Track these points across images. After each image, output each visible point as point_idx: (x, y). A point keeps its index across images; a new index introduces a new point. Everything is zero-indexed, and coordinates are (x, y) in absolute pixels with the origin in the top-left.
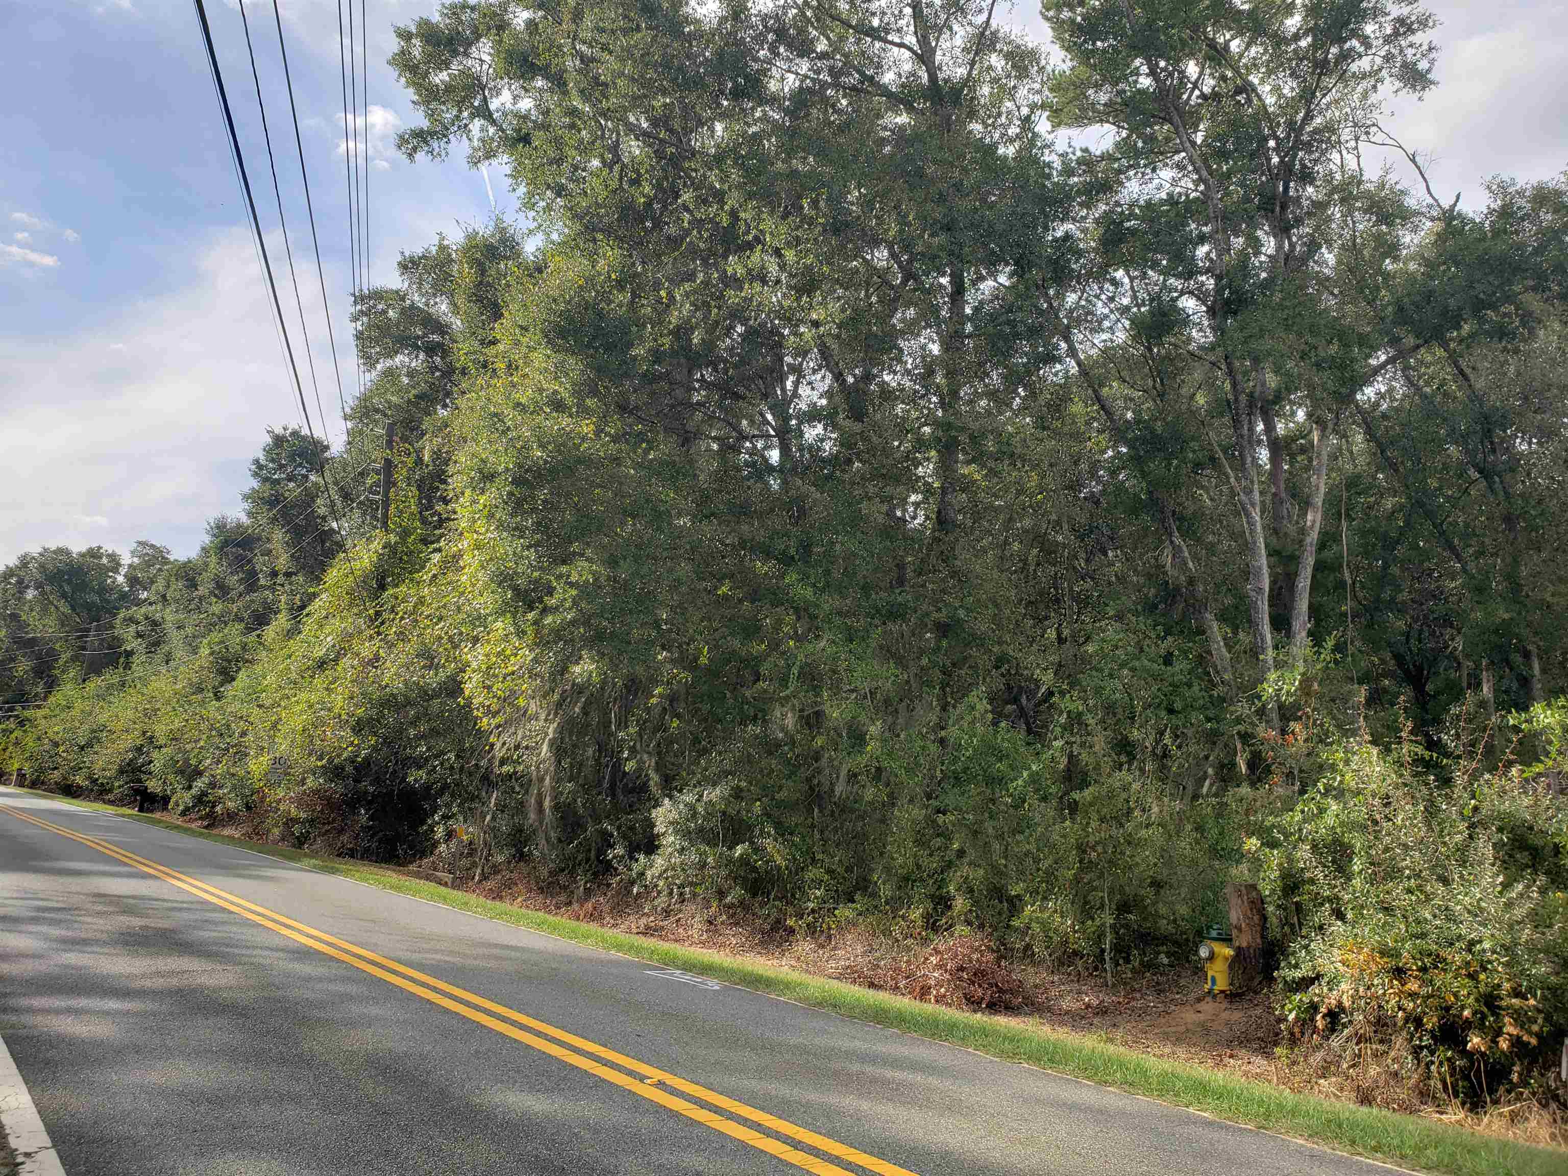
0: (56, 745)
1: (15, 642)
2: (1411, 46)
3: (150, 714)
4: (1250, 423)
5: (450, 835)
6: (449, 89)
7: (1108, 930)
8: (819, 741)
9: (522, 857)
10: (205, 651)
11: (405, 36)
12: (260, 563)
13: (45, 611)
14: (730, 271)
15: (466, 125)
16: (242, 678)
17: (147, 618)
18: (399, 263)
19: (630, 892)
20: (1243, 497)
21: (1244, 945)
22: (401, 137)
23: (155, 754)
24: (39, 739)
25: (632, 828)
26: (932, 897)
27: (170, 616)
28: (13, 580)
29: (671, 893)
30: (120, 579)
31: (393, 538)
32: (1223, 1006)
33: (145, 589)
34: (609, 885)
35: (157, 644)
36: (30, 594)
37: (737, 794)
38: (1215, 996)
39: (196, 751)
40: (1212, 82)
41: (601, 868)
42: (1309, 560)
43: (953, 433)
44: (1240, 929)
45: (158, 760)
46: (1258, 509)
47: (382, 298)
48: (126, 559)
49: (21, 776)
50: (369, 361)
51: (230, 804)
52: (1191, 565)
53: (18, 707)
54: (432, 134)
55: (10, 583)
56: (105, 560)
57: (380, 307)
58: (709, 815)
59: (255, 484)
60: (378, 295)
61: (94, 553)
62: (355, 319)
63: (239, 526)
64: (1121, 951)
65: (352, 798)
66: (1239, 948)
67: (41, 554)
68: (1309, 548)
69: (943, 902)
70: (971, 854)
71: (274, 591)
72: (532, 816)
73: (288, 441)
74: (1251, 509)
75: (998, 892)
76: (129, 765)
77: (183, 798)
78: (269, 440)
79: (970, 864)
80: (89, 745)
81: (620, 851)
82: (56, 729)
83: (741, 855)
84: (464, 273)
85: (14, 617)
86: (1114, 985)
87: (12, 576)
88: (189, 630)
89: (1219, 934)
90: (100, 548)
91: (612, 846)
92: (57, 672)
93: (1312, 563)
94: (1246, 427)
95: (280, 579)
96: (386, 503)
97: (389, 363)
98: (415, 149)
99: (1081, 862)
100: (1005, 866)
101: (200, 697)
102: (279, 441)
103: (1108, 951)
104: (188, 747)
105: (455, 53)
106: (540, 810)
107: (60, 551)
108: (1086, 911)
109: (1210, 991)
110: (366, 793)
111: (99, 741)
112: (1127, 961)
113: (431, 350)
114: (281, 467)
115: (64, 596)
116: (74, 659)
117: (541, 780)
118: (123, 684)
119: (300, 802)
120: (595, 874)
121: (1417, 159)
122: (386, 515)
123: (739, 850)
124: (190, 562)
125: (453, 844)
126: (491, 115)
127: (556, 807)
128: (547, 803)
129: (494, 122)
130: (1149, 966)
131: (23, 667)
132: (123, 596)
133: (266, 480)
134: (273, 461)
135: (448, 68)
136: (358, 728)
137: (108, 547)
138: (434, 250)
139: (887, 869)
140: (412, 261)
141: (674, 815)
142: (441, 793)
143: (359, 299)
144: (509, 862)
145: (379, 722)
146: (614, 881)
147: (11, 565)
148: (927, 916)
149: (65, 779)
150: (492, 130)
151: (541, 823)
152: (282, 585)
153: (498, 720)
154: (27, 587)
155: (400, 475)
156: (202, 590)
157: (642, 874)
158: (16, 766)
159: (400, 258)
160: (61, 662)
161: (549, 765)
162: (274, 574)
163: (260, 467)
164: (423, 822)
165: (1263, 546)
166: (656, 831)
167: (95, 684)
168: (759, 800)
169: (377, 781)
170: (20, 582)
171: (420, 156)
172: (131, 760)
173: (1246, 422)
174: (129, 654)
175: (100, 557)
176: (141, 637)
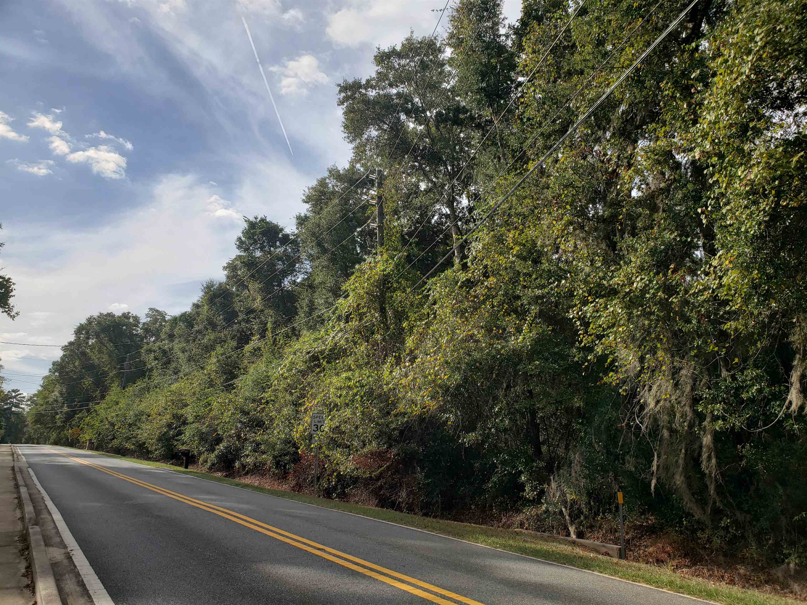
0: (113, 425)
1: (83, 368)
12: (238, 306)
13: (100, 349)
17: (160, 348)
18: (375, 57)
24: (102, 421)
27: (177, 346)
28: (83, 332)
30: (139, 330)
33: (154, 335)
35: (168, 362)
36: (92, 340)
39: (222, 424)
48: (143, 319)
49: (91, 443)
55: (83, 334)
56: (131, 320)
61: (126, 316)
63: (221, 286)
67: (98, 317)
73: (258, 225)
76: (163, 435)
77: (209, 457)
78: (245, 225)
82: (112, 415)
87: (83, 330)
90: (129, 313)
92: (107, 383)
96: (382, 229)
102: (252, 225)
107: (109, 315)
111: (141, 421)
114: (255, 241)
115: (111, 340)
116: (117, 375)
118: (148, 388)
122: (382, 238)
124: (184, 313)
131: (88, 382)
132: (143, 339)
133: (244, 250)
134: (250, 238)
137: (134, 312)
143: (344, 88)
147: (82, 323)
149: (120, 445)
154: (91, 336)
155: (390, 206)
159: (377, 53)
160: (109, 378)
163: (241, 242)
167: (130, 389)
170: (87, 333)
172: (165, 433)
174: (151, 370)
175: (129, 318)
176: (157, 359)
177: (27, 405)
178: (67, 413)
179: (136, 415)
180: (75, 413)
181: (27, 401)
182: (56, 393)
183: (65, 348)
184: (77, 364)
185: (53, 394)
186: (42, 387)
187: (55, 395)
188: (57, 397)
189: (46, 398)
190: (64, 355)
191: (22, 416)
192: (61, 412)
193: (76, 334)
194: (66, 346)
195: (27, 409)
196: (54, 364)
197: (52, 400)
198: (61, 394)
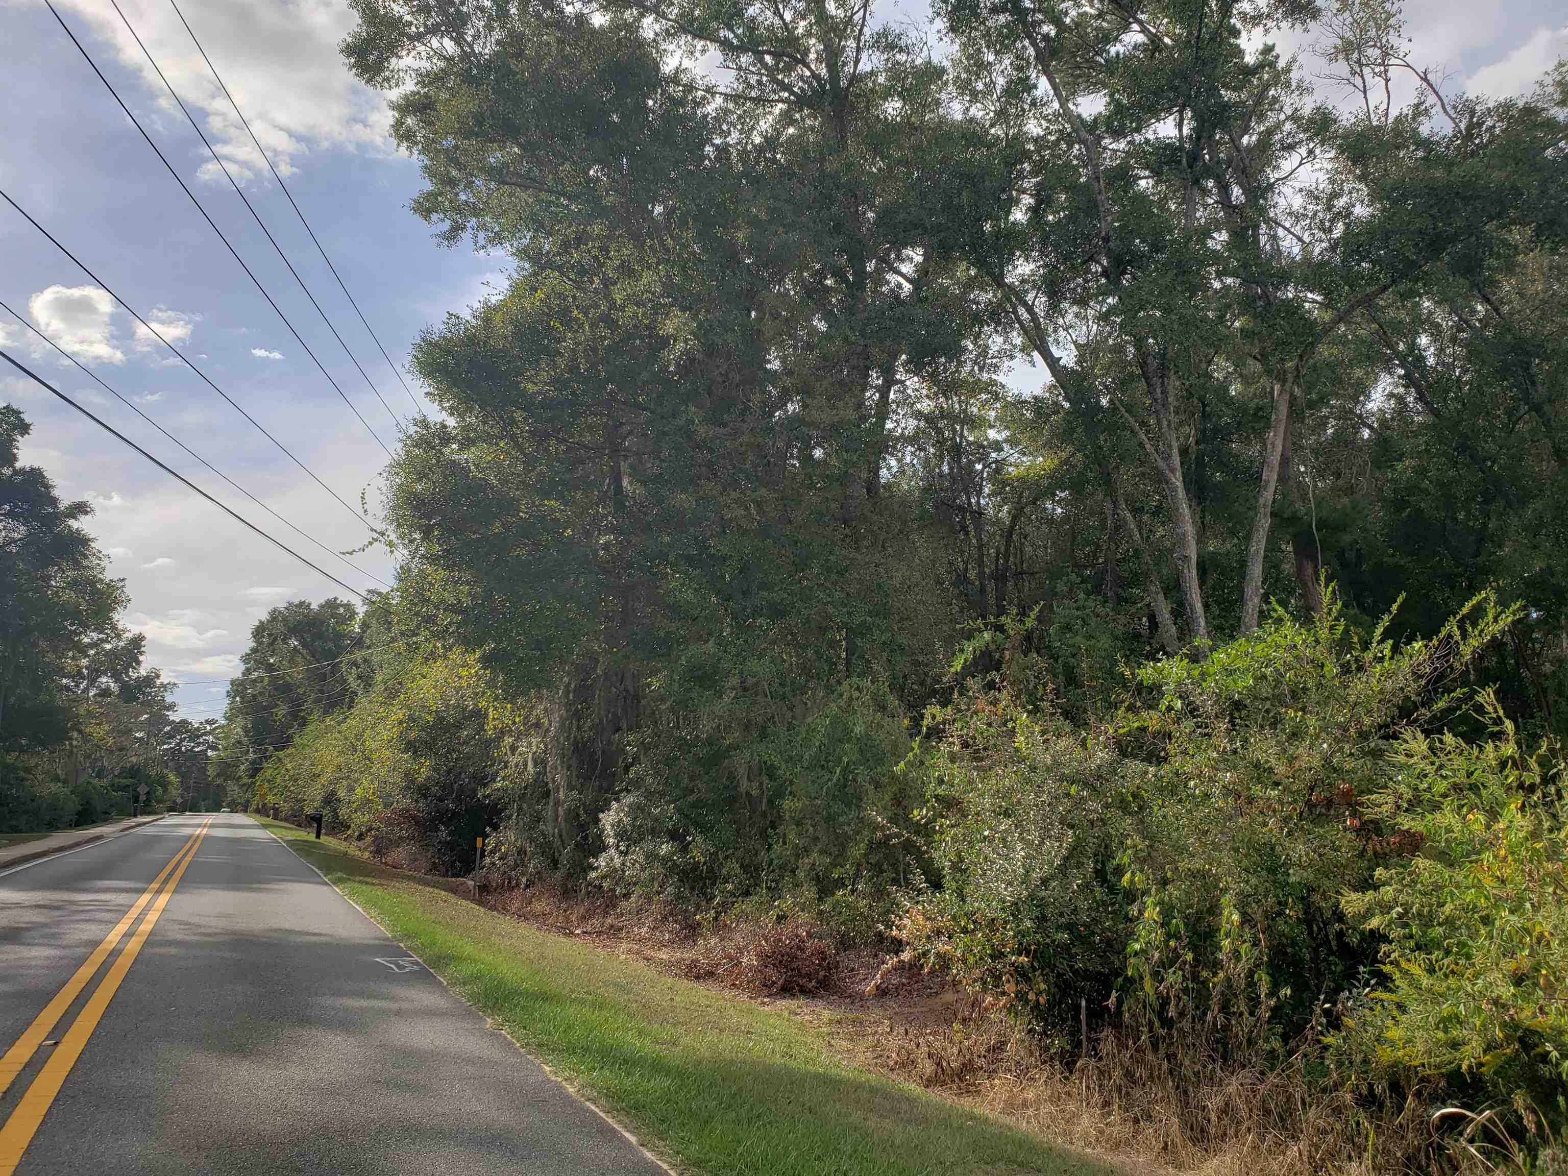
4: (1163, 384)
13: (293, 660)
20: (1161, 463)
28: (266, 634)
42: (1264, 523)
46: (1178, 475)
48: (361, 609)
49: (276, 810)
55: (264, 637)
56: (342, 610)
61: (332, 605)
65: (435, 815)
67: (286, 608)
72: (550, 826)
74: (1170, 475)
83: (667, 853)
87: (264, 631)
90: (336, 599)
92: (306, 713)
94: (1159, 391)
106: (556, 818)
107: (302, 604)
115: (305, 645)
116: (318, 701)
117: (557, 790)
121: (1429, 77)
123: (664, 849)
131: (282, 710)
137: (343, 598)
147: (264, 620)
154: (277, 639)
158: (271, 801)
160: (307, 705)
161: (560, 777)
166: (604, 834)
167: (328, 723)
169: (458, 799)
170: (271, 634)
175: (338, 606)
178: (253, 763)
180: (264, 760)
182: (240, 729)
183: (245, 659)
184: (264, 683)
185: (236, 731)
186: (226, 719)
188: (241, 736)
190: (245, 669)
193: (255, 637)
194: (247, 655)
196: (233, 683)
197: (235, 740)
198: (246, 731)
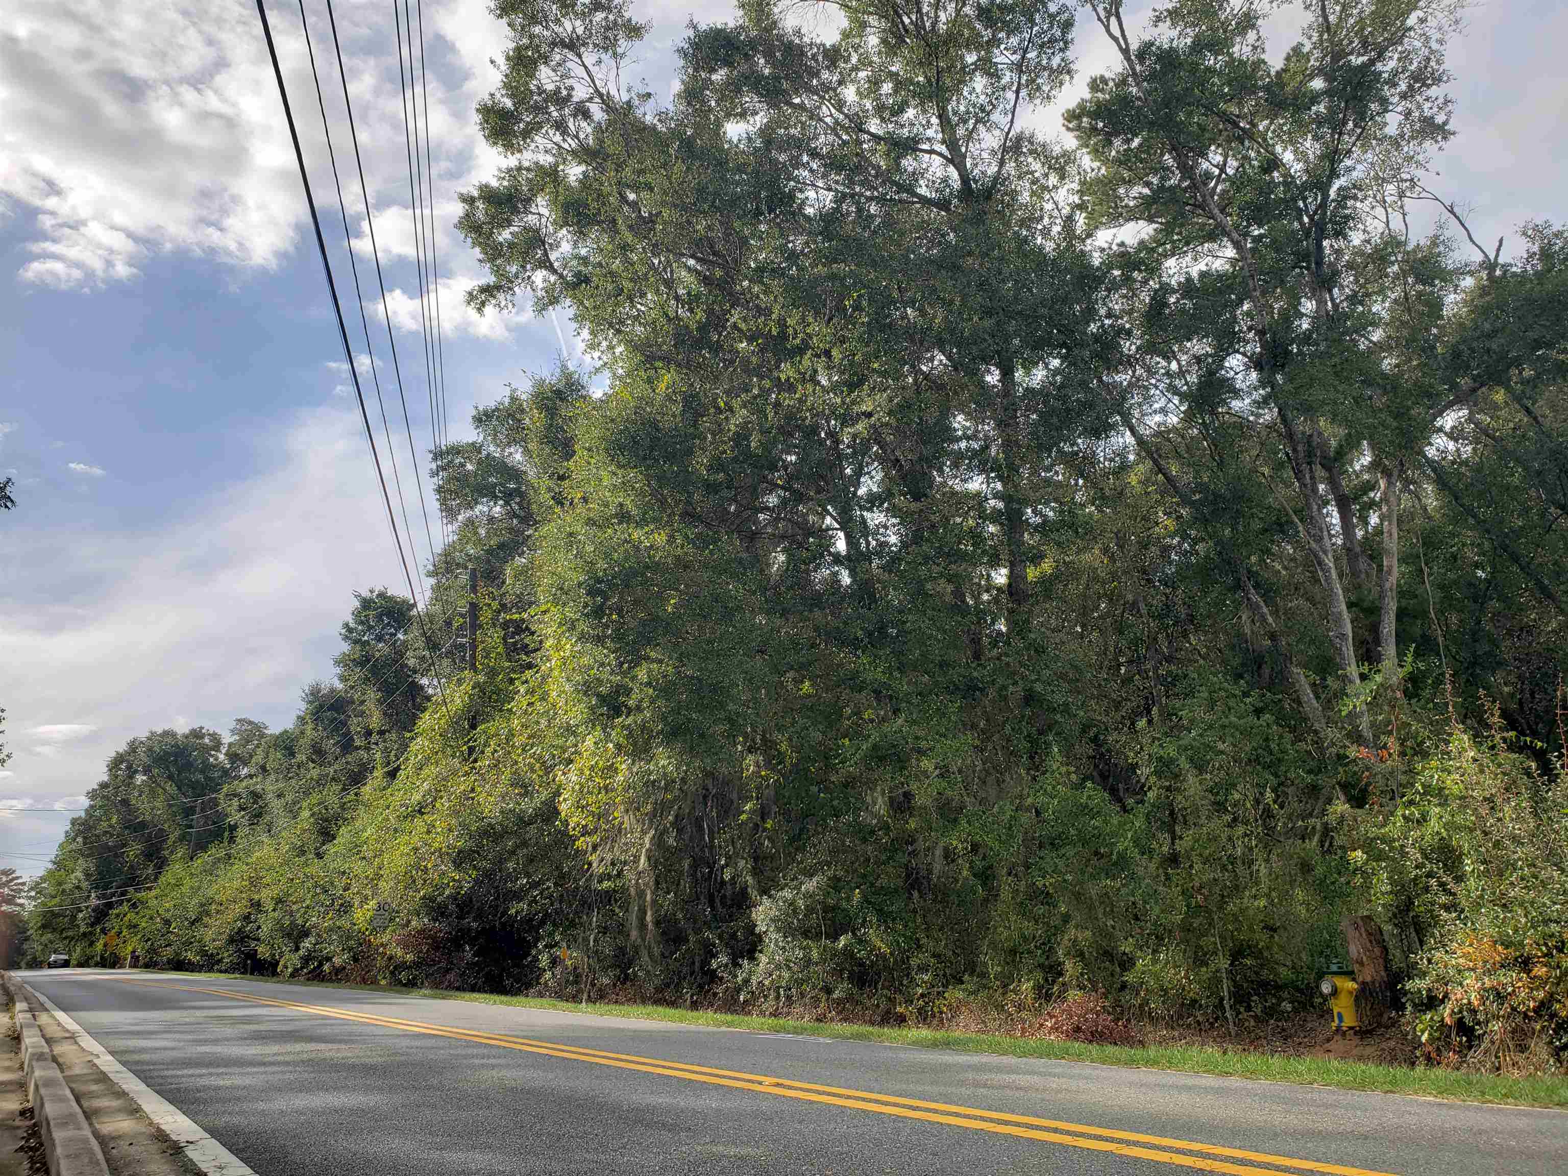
0: (167, 922)
1: (126, 828)
2: (1427, 100)
3: (255, 882)
4: (1311, 470)
5: (554, 962)
6: (511, 245)
7: (1224, 975)
8: (912, 824)
9: (625, 979)
10: (306, 814)
11: (469, 200)
12: (355, 725)
13: (153, 794)
14: (783, 377)
15: (529, 277)
16: (344, 835)
17: (248, 791)
18: (474, 417)
19: (736, 1001)
20: (1314, 545)
21: (1368, 979)
22: (470, 294)
23: (262, 918)
24: (151, 918)
25: (733, 936)
26: (1041, 966)
27: (269, 786)
28: (123, 766)
29: (778, 998)
30: (222, 757)
31: (481, 678)
32: (1354, 1043)
33: (245, 764)
34: (715, 994)
35: (259, 815)
36: (140, 778)
37: (835, 884)
38: (1344, 1034)
39: (303, 911)
40: (1235, 164)
41: (707, 978)
42: (1391, 606)
43: (1015, 506)
44: (1362, 964)
45: (266, 925)
46: (1330, 556)
47: (458, 453)
48: (227, 738)
49: (135, 957)
50: (449, 513)
51: (337, 961)
52: (1270, 620)
53: (131, 889)
54: (498, 288)
55: (120, 769)
56: (207, 740)
57: (457, 461)
58: (810, 910)
59: (345, 647)
60: (455, 450)
61: (197, 734)
62: (434, 474)
63: (332, 690)
64: (1241, 998)
65: (456, 936)
66: (1363, 983)
67: (148, 739)
68: (1389, 593)
69: (1054, 970)
70: (1077, 917)
71: (368, 749)
72: (634, 934)
73: (375, 603)
74: (1323, 556)
75: (1108, 955)
76: (237, 934)
77: (290, 960)
78: (357, 604)
79: (1076, 927)
80: (197, 920)
81: (723, 959)
82: (167, 907)
83: (845, 946)
84: (534, 420)
85: (125, 802)
86: (1237, 1035)
87: (121, 762)
88: (289, 798)
89: (1340, 968)
90: (202, 728)
91: (714, 956)
92: (166, 852)
93: (1395, 608)
94: (1308, 476)
95: (375, 737)
96: (474, 647)
97: (469, 513)
98: (483, 304)
99: (1188, 906)
100: (1113, 927)
101: (303, 859)
102: (366, 604)
103: (1227, 998)
104: (295, 907)
105: (515, 211)
106: (642, 925)
107: (166, 733)
108: (1200, 960)
109: (1338, 1029)
110: (469, 929)
111: (208, 914)
112: (1249, 1008)
113: (508, 496)
114: (370, 628)
115: (170, 777)
116: (182, 838)
117: (641, 894)
118: (229, 856)
119: (405, 944)
120: (701, 987)
121: (1455, 210)
122: (473, 657)
123: (842, 941)
124: (286, 731)
125: (558, 970)
126: (551, 265)
127: (657, 923)
128: (649, 918)
129: (554, 271)
130: (1271, 1012)
131: (134, 851)
132: (226, 772)
133: (356, 642)
134: (362, 623)
135: (510, 225)
136: (458, 864)
137: (209, 726)
138: (507, 401)
139: (993, 945)
140: (486, 414)
141: (774, 913)
142: (542, 923)
143: (438, 455)
144: (615, 985)
145: (479, 854)
146: (720, 990)
147: (121, 751)
148: (1038, 988)
149: (177, 954)
150: (553, 278)
151: (644, 940)
152: (377, 744)
153: (596, 838)
154: (136, 772)
155: (485, 616)
156: (301, 757)
157: (747, 981)
158: (130, 948)
159: (474, 413)
160: (170, 842)
161: (649, 879)
162: (369, 733)
163: (350, 630)
164: (528, 954)
165: (1340, 592)
166: (757, 930)
167: (203, 859)
168: (858, 887)
169: (479, 917)
170: (129, 767)
171: (489, 309)
172: (240, 929)
173: (1307, 471)
174: (233, 828)
175: (202, 737)
176: (244, 809)
177: (30, 898)
178: (96, 908)
179: (202, 905)
180: (110, 906)
181: (32, 889)
182: (79, 874)
183: (92, 795)
184: (114, 821)
185: (72, 876)
186: (55, 863)
187: (76, 878)
188: (79, 881)
189: (60, 884)
190: (91, 807)
191: (21, 921)
192: (87, 907)
193: (110, 770)
194: (93, 790)
195: (30, 905)
196: (74, 822)
197: (70, 886)
198: (88, 875)
